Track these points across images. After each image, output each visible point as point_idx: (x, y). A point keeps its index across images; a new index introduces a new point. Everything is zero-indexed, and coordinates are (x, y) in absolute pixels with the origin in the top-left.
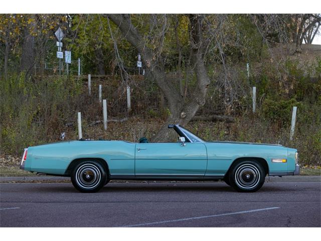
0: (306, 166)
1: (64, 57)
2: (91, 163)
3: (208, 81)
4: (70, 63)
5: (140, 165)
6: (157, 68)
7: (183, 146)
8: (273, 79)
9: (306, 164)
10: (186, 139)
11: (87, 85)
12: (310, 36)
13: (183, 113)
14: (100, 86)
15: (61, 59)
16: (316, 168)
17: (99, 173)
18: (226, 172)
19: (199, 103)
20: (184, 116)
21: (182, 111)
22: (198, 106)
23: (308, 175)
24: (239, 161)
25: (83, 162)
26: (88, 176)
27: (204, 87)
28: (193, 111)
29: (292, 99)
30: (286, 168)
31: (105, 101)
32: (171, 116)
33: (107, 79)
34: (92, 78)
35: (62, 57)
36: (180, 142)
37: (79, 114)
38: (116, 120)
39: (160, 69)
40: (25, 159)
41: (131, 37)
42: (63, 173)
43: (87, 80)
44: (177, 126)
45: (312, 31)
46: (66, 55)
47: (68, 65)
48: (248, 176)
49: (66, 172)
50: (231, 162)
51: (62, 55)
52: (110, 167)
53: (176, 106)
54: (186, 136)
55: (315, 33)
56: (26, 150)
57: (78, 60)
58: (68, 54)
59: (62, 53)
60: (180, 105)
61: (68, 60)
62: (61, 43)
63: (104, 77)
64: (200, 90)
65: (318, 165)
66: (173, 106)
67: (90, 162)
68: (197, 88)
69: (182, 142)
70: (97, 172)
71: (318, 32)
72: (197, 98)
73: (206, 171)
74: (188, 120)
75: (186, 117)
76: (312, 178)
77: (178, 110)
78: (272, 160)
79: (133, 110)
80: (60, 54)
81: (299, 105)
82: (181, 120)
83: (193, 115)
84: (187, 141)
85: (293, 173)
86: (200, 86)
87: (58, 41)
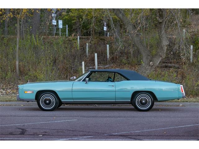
3: (168, 42)
4: (62, 28)
13: (151, 63)
14: (87, 44)
15: (55, 25)
19: (161, 56)
20: (152, 65)
21: (150, 61)
22: (161, 58)
27: (165, 46)
28: (158, 61)
31: (96, 55)
32: (144, 64)
34: (80, 38)
38: (102, 67)
47: (60, 30)
51: (56, 23)
53: (147, 58)
57: (66, 26)
58: (60, 22)
59: (56, 21)
60: (149, 57)
62: (55, 15)
64: (162, 48)
66: (144, 59)
68: (160, 47)
72: (160, 53)
74: (154, 67)
75: (153, 65)
77: (148, 60)
80: (54, 22)
82: (150, 67)
83: (158, 64)
86: (162, 46)
87: (53, 13)
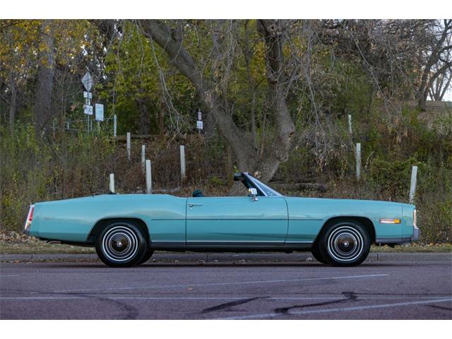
0: (431, 244)
1: (94, 112)
2: (124, 226)
3: (292, 128)
4: (102, 120)
5: (193, 228)
6: (220, 109)
7: (255, 200)
8: (384, 133)
9: (431, 241)
10: (258, 190)
11: (125, 148)
12: (438, 92)
13: (257, 172)
14: (144, 147)
15: (90, 115)
16: (444, 246)
17: (135, 240)
18: (315, 237)
19: (279, 158)
20: (259, 176)
21: (255, 170)
22: (278, 163)
23: (432, 252)
24: (333, 222)
25: (113, 225)
26: (120, 244)
27: (286, 136)
28: (271, 170)
29: (411, 158)
30: (399, 233)
31: (148, 162)
33: (154, 140)
34: (132, 138)
35: (91, 114)
36: (250, 195)
37: (112, 176)
39: (225, 110)
40: (30, 220)
41: (183, 65)
42: (84, 239)
43: (125, 142)
44: (246, 174)
45: (441, 85)
46: (97, 110)
47: (99, 123)
48: (346, 244)
49: (88, 238)
50: (322, 224)
51: (92, 110)
52: (151, 231)
53: (248, 163)
54: (259, 187)
55: (445, 89)
56: (32, 206)
57: (113, 117)
58: (100, 108)
59: (92, 107)
60: (252, 161)
61: (100, 116)
62: (90, 94)
63: (149, 138)
64: (281, 140)
65: (448, 242)
66: (242, 163)
67: (123, 223)
68: (276, 137)
69: (253, 196)
70: (133, 238)
71: (449, 87)
72: (277, 152)
73: (287, 237)
75: (261, 178)
76: (438, 256)
77: (251, 168)
78: (380, 220)
79: (189, 178)
80: (88, 110)
81: (421, 165)
83: (271, 175)
84: (260, 194)
85: (410, 238)
86: (281, 134)
87: (85, 90)
